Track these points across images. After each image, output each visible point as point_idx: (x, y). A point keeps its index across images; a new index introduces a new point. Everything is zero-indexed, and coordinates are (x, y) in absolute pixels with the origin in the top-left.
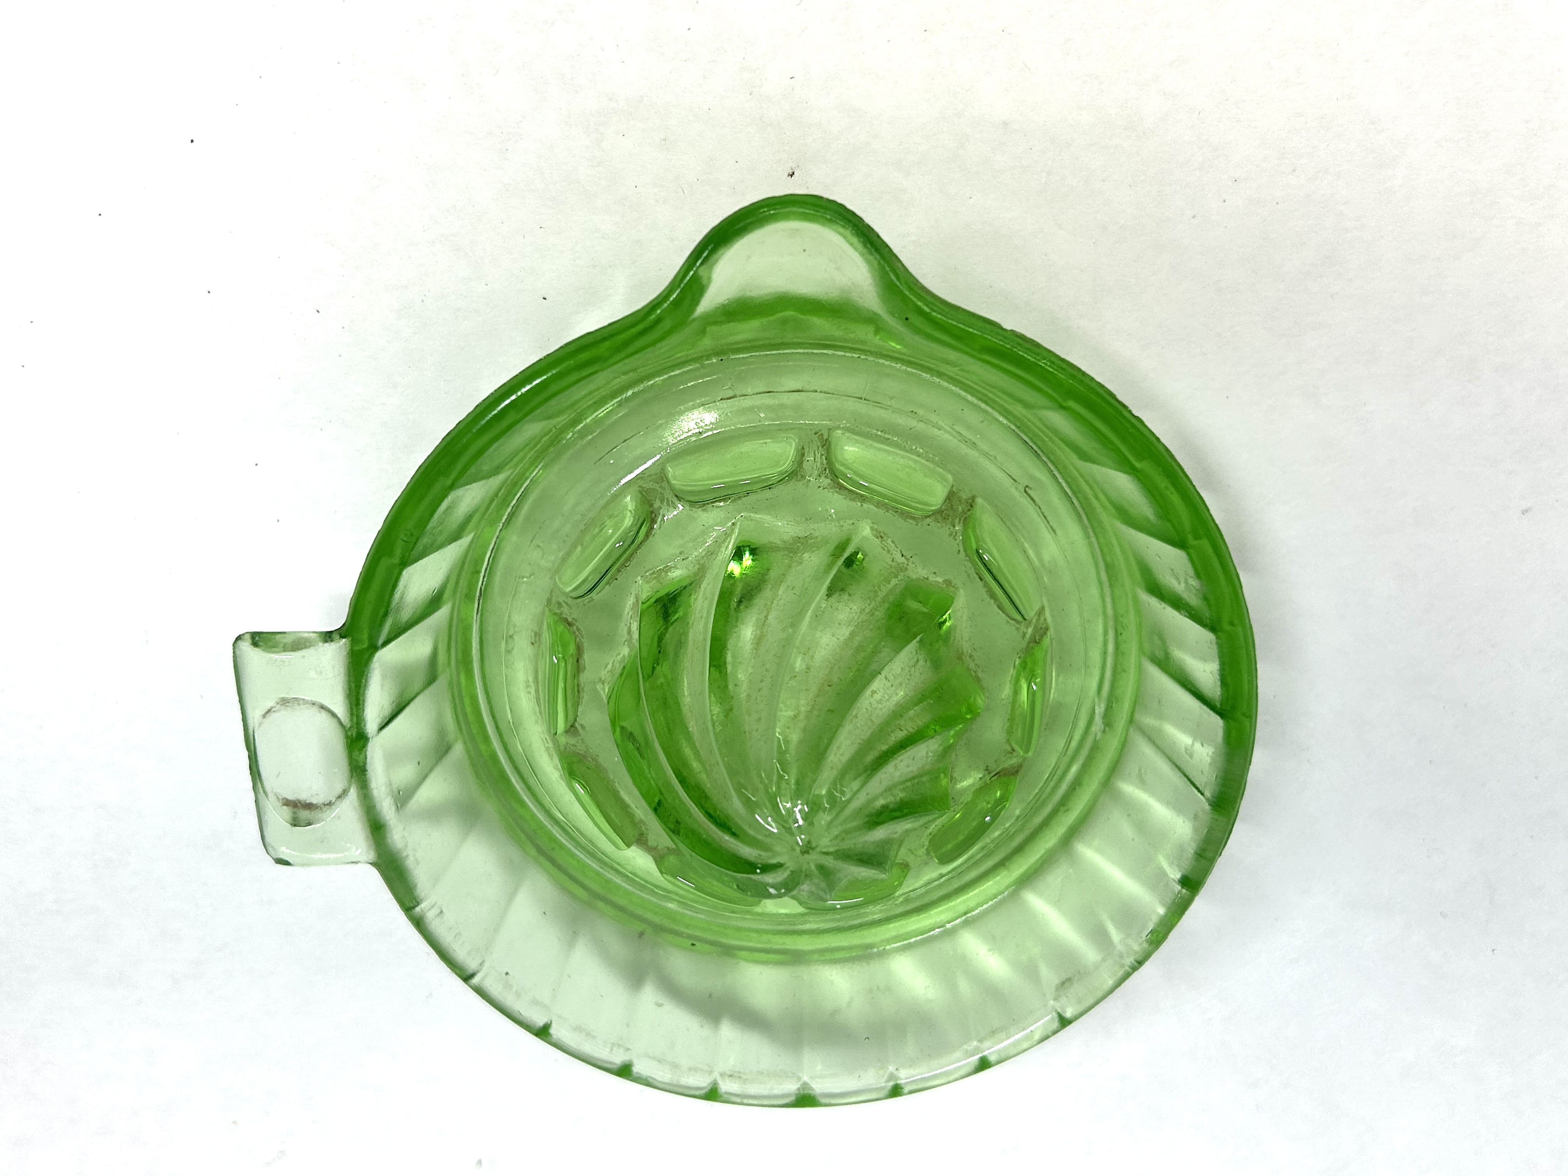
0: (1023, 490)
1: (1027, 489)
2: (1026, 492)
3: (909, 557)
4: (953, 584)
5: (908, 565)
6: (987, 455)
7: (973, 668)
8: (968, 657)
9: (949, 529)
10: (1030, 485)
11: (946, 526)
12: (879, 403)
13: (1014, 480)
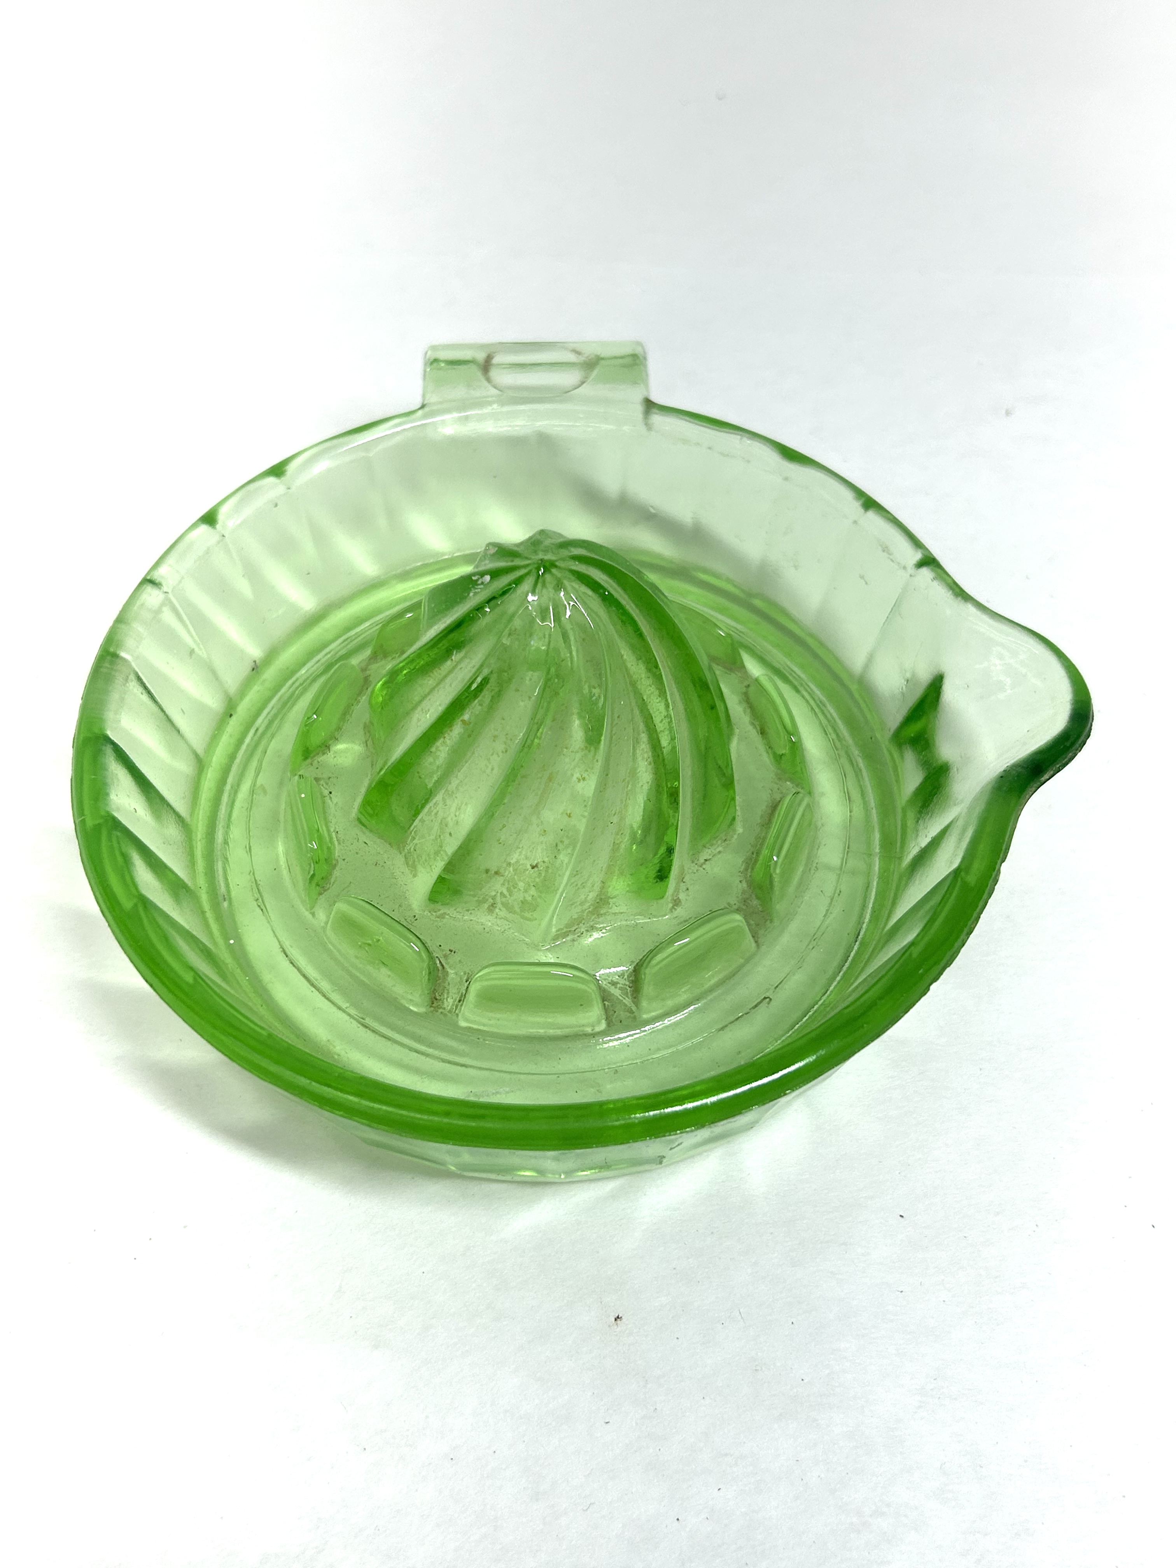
0: (767, 995)
1: (768, 1000)
2: (765, 998)
3: (704, 866)
4: (675, 907)
5: (696, 864)
6: (802, 960)
7: (579, 930)
8: (592, 923)
9: (735, 904)
10: (772, 1003)
11: (738, 902)
12: (846, 863)
13: (777, 987)
